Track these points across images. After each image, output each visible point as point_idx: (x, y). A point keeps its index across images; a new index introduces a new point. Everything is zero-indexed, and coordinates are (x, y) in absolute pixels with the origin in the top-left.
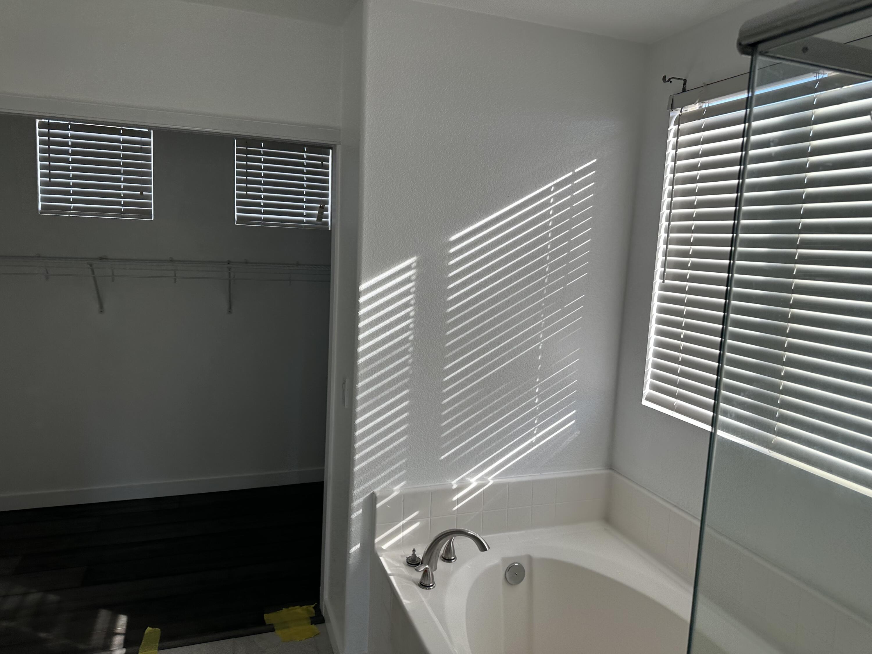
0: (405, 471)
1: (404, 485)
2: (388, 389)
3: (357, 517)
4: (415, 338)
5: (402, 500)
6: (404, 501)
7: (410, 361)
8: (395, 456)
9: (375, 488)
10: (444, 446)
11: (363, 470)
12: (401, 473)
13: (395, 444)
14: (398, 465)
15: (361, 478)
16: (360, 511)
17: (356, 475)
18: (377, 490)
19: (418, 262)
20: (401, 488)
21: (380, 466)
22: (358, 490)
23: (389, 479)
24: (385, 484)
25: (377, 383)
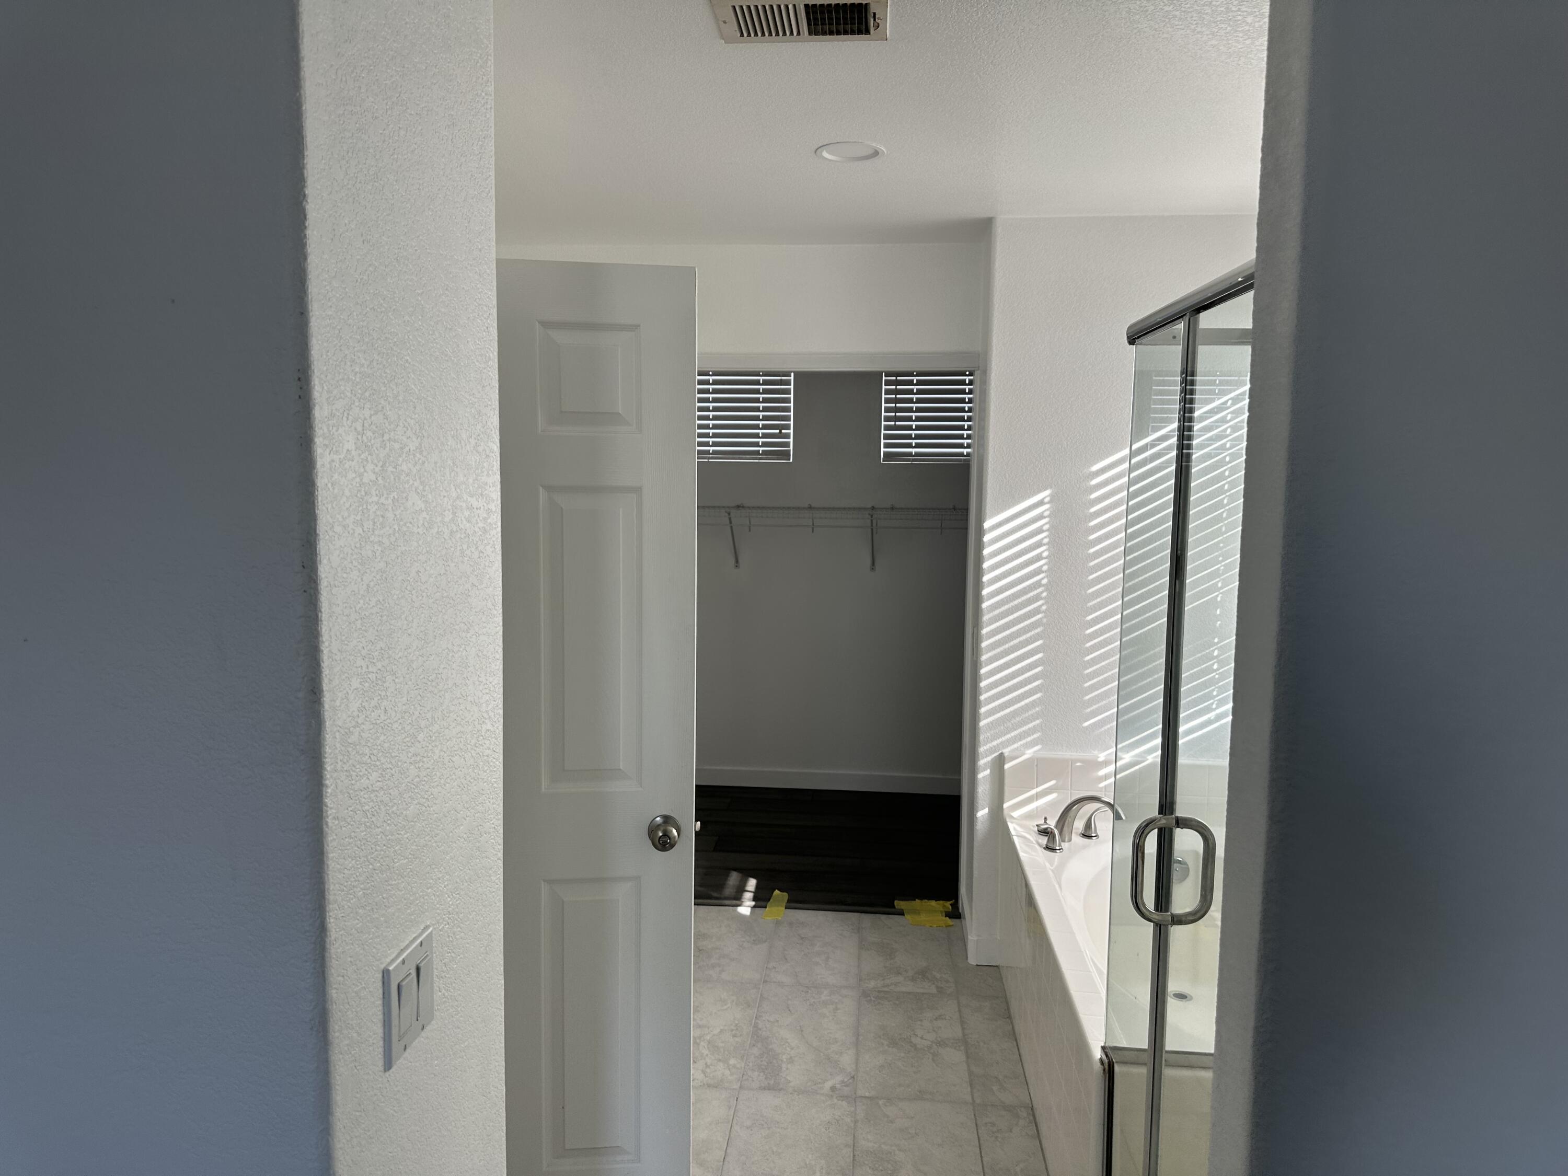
0: (1039, 733)
1: (1039, 750)
2: (1017, 638)
3: (984, 777)
4: (1049, 582)
5: (1036, 764)
6: (1037, 765)
7: (1044, 608)
8: (1027, 715)
9: (1004, 748)
10: (1089, 710)
11: (990, 726)
12: (1035, 736)
13: (1027, 701)
14: (1031, 725)
15: (989, 735)
16: (988, 772)
17: (982, 731)
18: (1006, 751)
19: (1051, 495)
20: (1035, 752)
21: (1009, 724)
22: (985, 748)
23: (1020, 740)
24: (1015, 746)
25: (1005, 631)
